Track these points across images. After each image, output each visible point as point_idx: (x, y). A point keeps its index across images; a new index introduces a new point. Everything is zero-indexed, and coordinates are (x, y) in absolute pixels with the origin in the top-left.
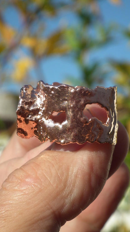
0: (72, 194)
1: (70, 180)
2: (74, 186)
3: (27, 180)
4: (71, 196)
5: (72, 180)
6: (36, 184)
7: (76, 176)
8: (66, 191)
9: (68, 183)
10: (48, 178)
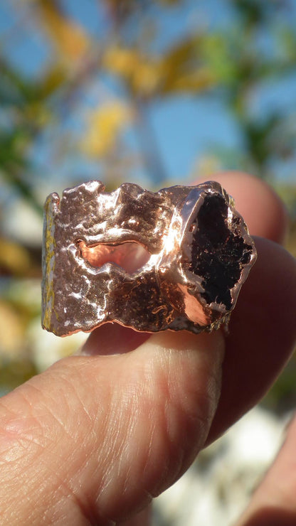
0: (120, 454)
1: (113, 422)
2: (123, 435)
3: (8, 428)
4: (119, 460)
5: (118, 421)
6: (30, 437)
7: (128, 413)
8: (104, 448)
9: (110, 429)
10: (59, 420)
